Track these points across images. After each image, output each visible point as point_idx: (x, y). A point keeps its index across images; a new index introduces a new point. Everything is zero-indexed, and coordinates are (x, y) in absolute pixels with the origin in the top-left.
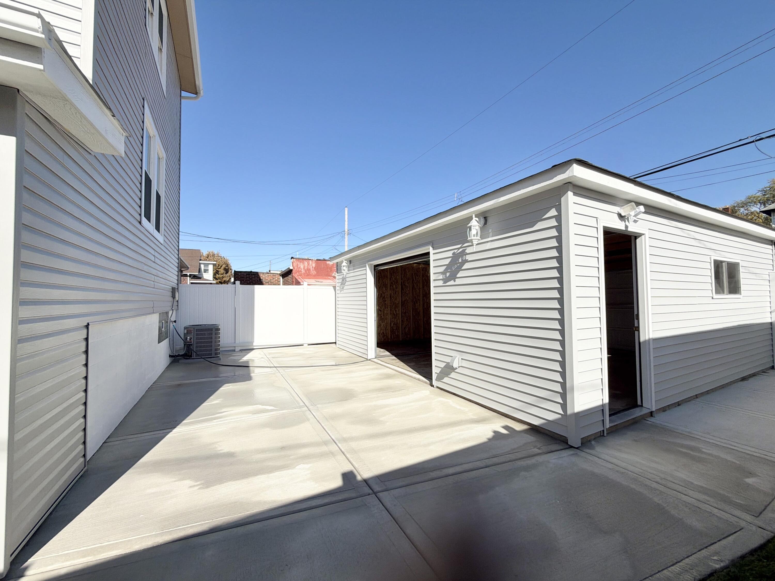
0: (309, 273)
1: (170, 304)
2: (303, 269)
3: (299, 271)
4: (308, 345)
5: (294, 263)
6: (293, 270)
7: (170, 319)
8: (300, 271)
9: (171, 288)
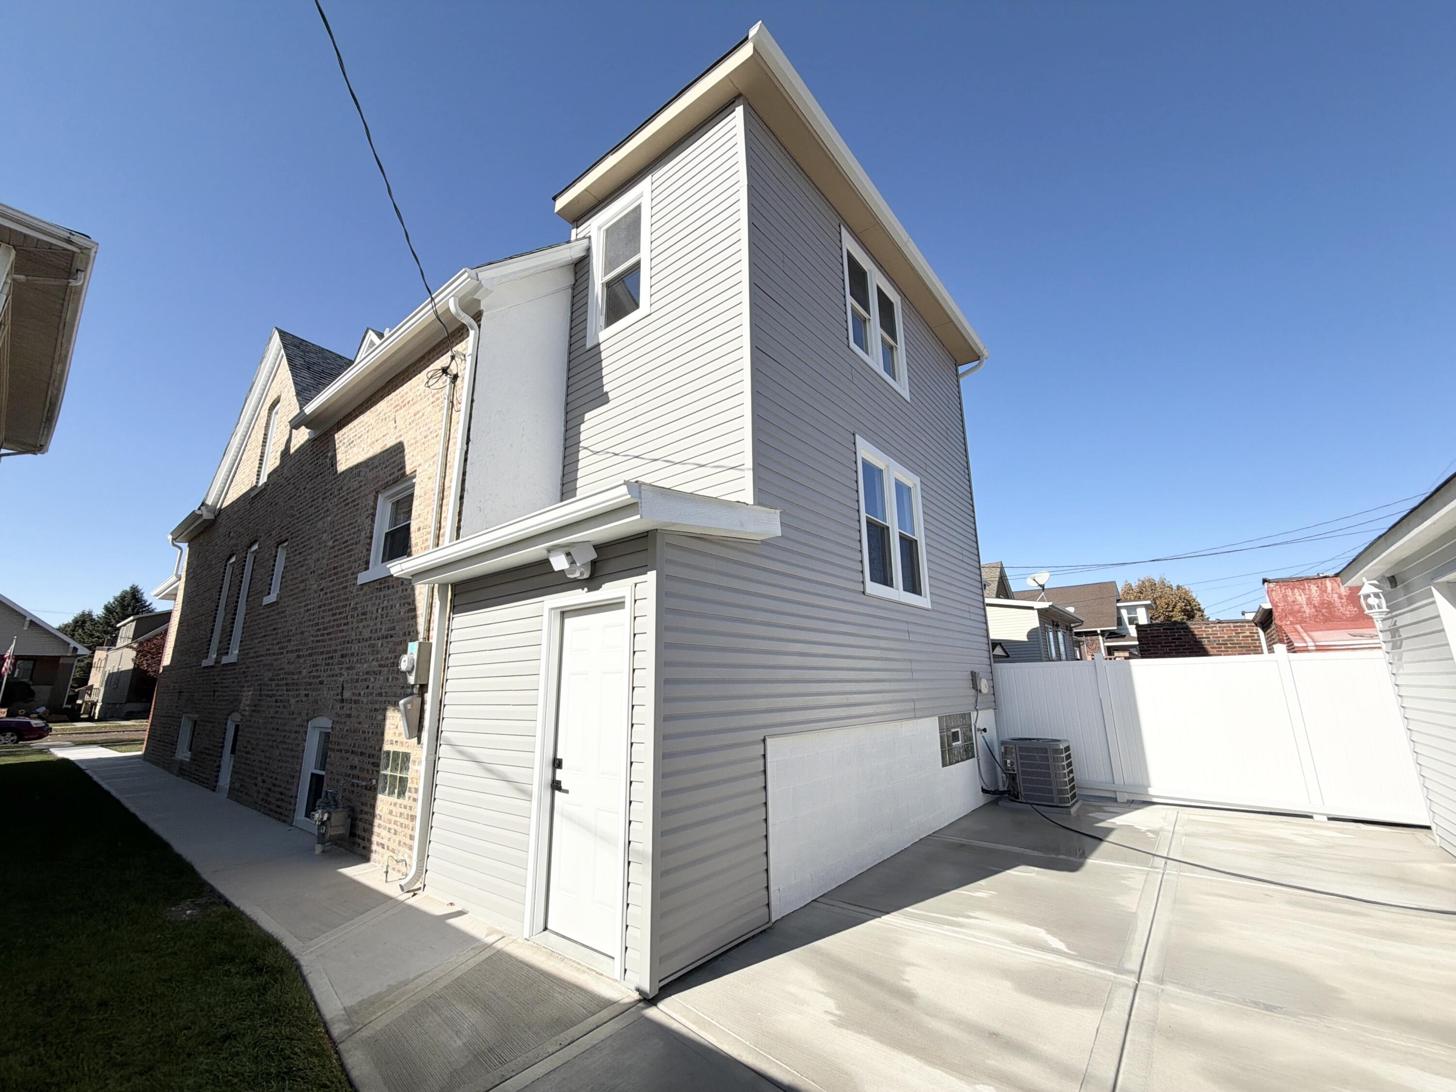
0: (1330, 613)
1: (973, 700)
2: (1305, 606)
3: (1292, 613)
4: (1329, 819)
5: (1274, 593)
6: (1274, 610)
7: (975, 727)
8: (1299, 612)
9: (969, 673)
